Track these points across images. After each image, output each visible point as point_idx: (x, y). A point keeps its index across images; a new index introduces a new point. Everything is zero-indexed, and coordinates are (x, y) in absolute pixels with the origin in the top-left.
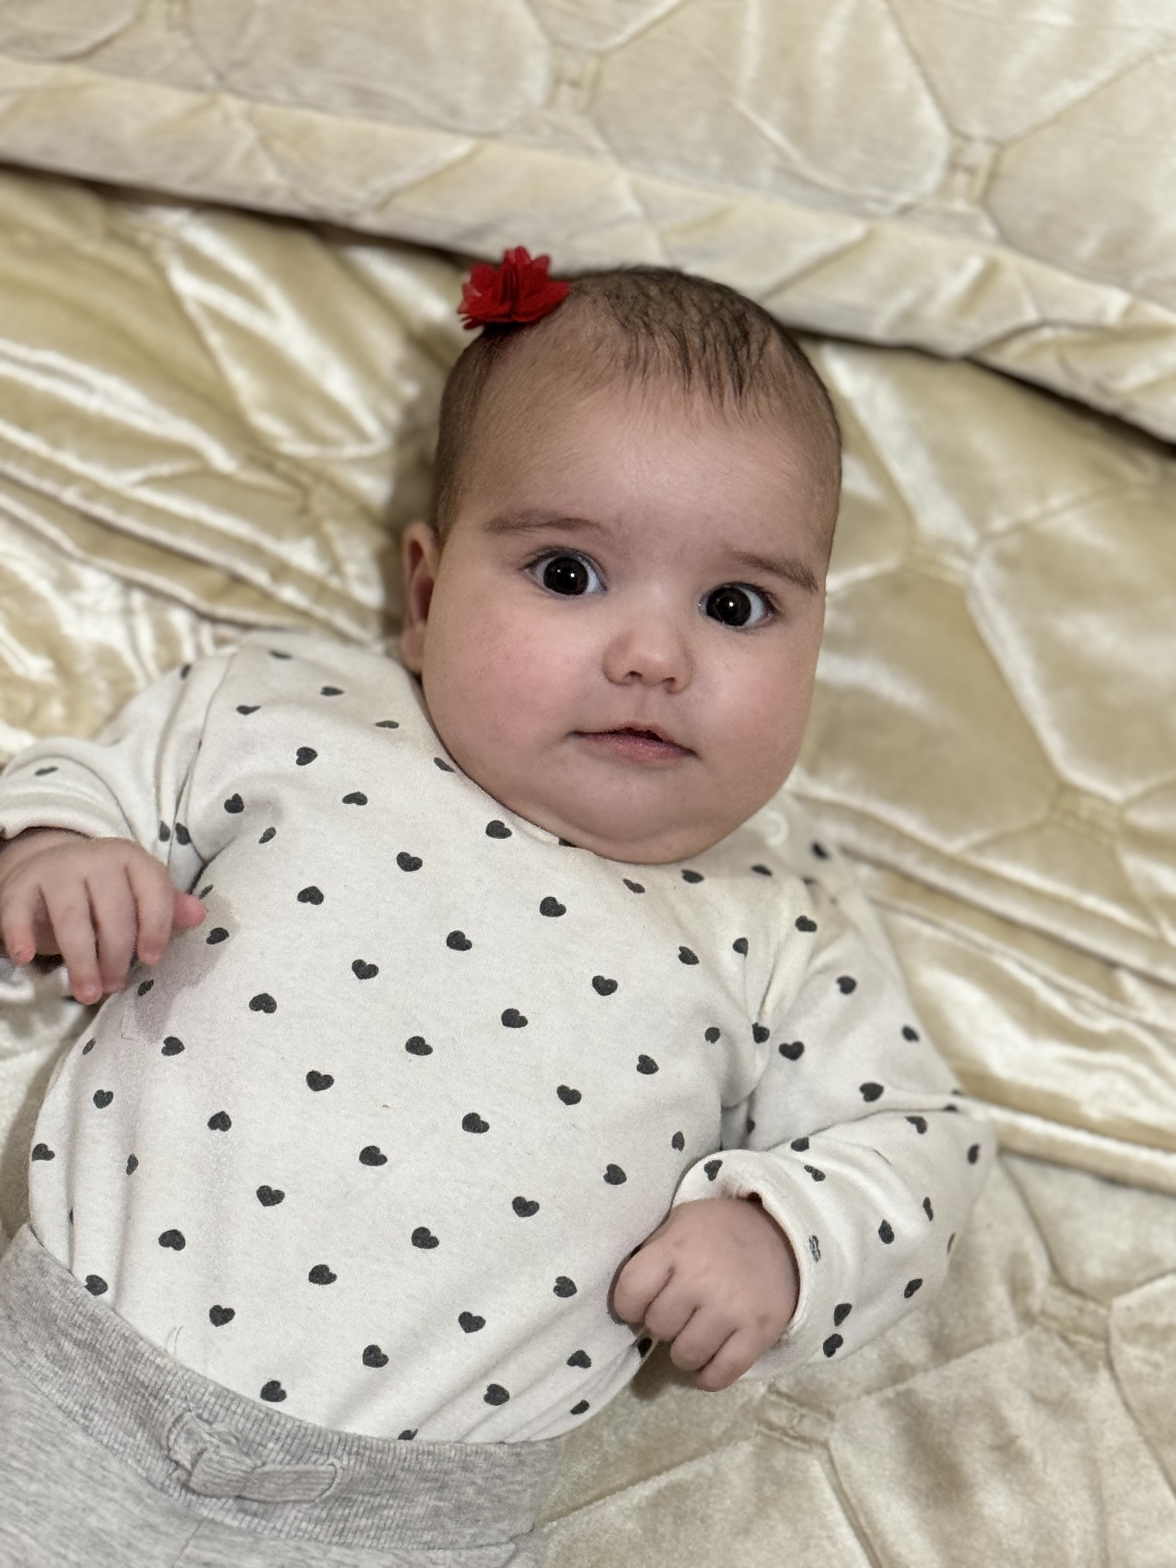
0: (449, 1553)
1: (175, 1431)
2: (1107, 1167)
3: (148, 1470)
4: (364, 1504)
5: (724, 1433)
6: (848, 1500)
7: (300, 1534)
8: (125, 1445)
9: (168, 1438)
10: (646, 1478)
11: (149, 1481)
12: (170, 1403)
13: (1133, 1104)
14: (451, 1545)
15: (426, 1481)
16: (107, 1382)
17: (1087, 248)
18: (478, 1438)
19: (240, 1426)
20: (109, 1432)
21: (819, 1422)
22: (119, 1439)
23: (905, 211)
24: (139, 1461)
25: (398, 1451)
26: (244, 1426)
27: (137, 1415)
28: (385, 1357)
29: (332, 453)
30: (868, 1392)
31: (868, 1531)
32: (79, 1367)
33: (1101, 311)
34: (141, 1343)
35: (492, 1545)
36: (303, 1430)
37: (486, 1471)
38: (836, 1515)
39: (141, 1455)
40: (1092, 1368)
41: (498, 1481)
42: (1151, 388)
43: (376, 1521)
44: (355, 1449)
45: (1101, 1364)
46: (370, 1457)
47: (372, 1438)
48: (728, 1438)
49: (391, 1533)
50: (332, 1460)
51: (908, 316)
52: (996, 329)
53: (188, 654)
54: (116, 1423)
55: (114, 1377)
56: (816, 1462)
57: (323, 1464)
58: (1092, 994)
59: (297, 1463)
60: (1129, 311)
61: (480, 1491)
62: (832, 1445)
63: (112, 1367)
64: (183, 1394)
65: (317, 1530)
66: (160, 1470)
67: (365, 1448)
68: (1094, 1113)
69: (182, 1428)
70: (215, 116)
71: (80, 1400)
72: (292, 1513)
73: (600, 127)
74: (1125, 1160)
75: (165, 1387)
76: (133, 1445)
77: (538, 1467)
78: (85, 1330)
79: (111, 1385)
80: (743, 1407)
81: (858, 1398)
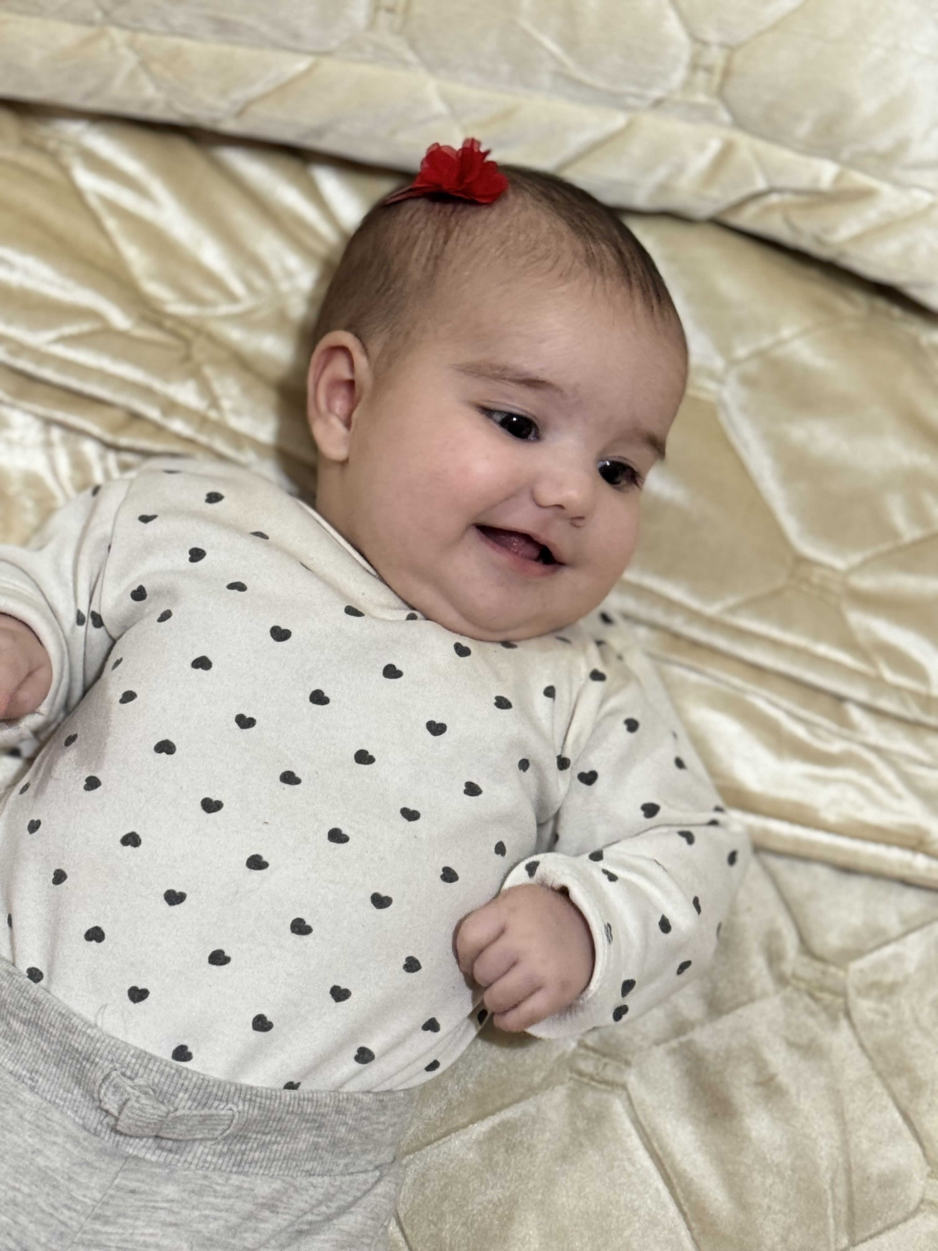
0: (326, 1179)
1: (104, 1087)
2: (841, 859)
3: (84, 1118)
4: (258, 1141)
5: (544, 1079)
6: (643, 1129)
7: (207, 1165)
8: (65, 1100)
9: (99, 1092)
10: (481, 1117)
11: (84, 1127)
12: (100, 1065)
13: (861, 809)
14: (328, 1172)
15: (307, 1121)
16: (48, 1050)
17: (803, 130)
18: (349, 1088)
19: (156, 1080)
20: (51, 1090)
21: (618, 1069)
22: (59, 1095)
23: (658, 104)
24: (76, 1112)
25: (283, 1098)
26: (159, 1081)
27: (74, 1075)
28: (271, 1023)
29: (208, 312)
30: (657, 1043)
31: (660, 1153)
32: (26, 1041)
33: (817, 179)
34: (75, 1019)
35: (362, 1172)
36: (206, 1082)
37: (355, 1114)
38: (634, 1141)
39: (78, 1107)
40: (834, 1019)
41: (365, 1121)
42: (857, 239)
43: (268, 1154)
44: (248, 1097)
45: (841, 1015)
46: (260, 1103)
47: (262, 1088)
48: (547, 1084)
49: (280, 1163)
50: (230, 1105)
51: (663, 188)
52: (734, 197)
53: (98, 477)
54: (57, 1083)
55: (53, 1047)
56: (617, 1101)
57: (223, 1109)
58: (826, 722)
59: (203, 1109)
60: (838, 178)
61: (352, 1130)
62: (630, 1087)
63: (52, 1038)
64: (110, 1057)
65: (221, 1161)
66: (93, 1118)
67: (256, 1095)
68: (830, 816)
69: (110, 1083)
70: (104, 44)
71: (27, 1066)
72: (199, 1149)
73: (412, 44)
74: (856, 853)
75: (95, 1052)
76: (71, 1099)
77: (398, 1110)
78: (29, 1010)
79: (52, 1054)
80: (558, 1059)
81: (650, 1048)
